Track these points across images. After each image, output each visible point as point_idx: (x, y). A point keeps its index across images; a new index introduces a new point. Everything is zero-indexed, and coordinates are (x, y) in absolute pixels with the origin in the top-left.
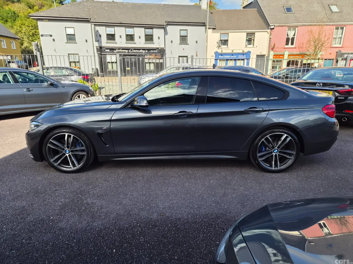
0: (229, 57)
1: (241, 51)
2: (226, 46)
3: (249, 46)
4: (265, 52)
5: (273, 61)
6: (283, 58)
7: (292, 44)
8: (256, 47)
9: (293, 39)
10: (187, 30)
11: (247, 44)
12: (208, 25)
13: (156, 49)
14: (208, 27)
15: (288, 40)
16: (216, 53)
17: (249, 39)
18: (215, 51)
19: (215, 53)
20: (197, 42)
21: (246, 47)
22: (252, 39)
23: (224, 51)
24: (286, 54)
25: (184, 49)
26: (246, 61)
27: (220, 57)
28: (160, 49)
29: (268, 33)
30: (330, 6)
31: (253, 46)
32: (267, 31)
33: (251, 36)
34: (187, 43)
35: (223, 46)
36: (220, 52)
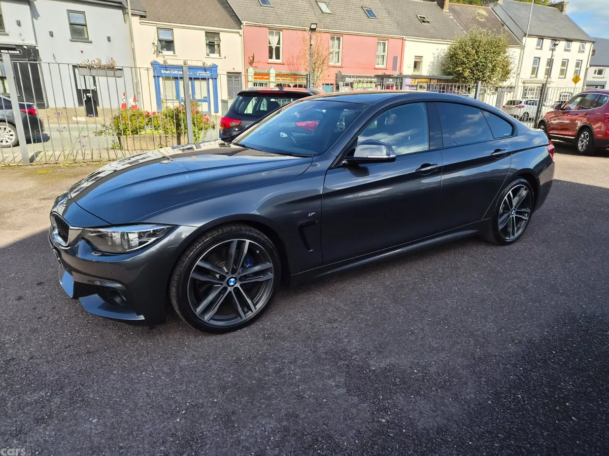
1: (200, 64)
2: (171, 53)
3: (211, 55)
4: (239, 68)
5: (254, 84)
6: (269, 79)
7: (278, 57)
8: (225, 58)
9: (278, 49)
10: (83, 13)
11: (208, 52)
12: (129, 7)
13: (15, 47)
14: (130, 12)
15: (271, 49)
16: (154, 64)
17: (210, 42)
18: (151, 60)
19: (152, 64)
20: (109, 39)
21: (208, 57)
22: (216, 43)
23: (170, 62)
24: (273, 72)
25: (82, 52)
26: (210, 80)
27: (162, 71)
28: (25, 47)
29: (241, 35)
30: (319, 3)
31: (220, 56)
32: (239, 33)
33: (214, 37)
34: (88, 39)
35: (165, 52)
36: (161, 62)
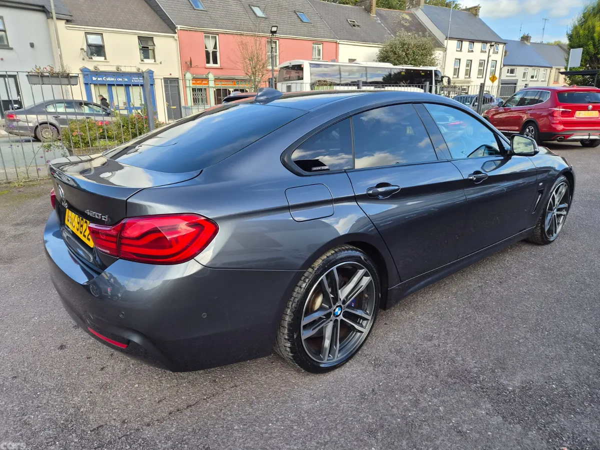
0: (112, 79)
1: (134, 70)
2: (102, 58)
3: (146, 61)
4: (176, 73)
5: (193, 89)
6: (208, 84)
7: (215, 62)
8: (161, 63)
9: (214, 54)
10: (1, 17)
11: (142, 57)
12: (53, 11)
14: (54, 16)
15: (207, 53)
16: (84, 71)
17: (143, 47)
18: (81, 66)
19: (81, 70)
20: (32, 45)
21: (142, 62)
22: (150, 48)
23: (102, 68)
24: (211, 77)
25: (2, 59)
27: (94, 79)
29: (176, 40)
30: (253, 7)
31: (155, 61)
32: (174, 37)
33: (147, 42)
34: (8, 45)
35: (96, 58)
36: (92, 68)
